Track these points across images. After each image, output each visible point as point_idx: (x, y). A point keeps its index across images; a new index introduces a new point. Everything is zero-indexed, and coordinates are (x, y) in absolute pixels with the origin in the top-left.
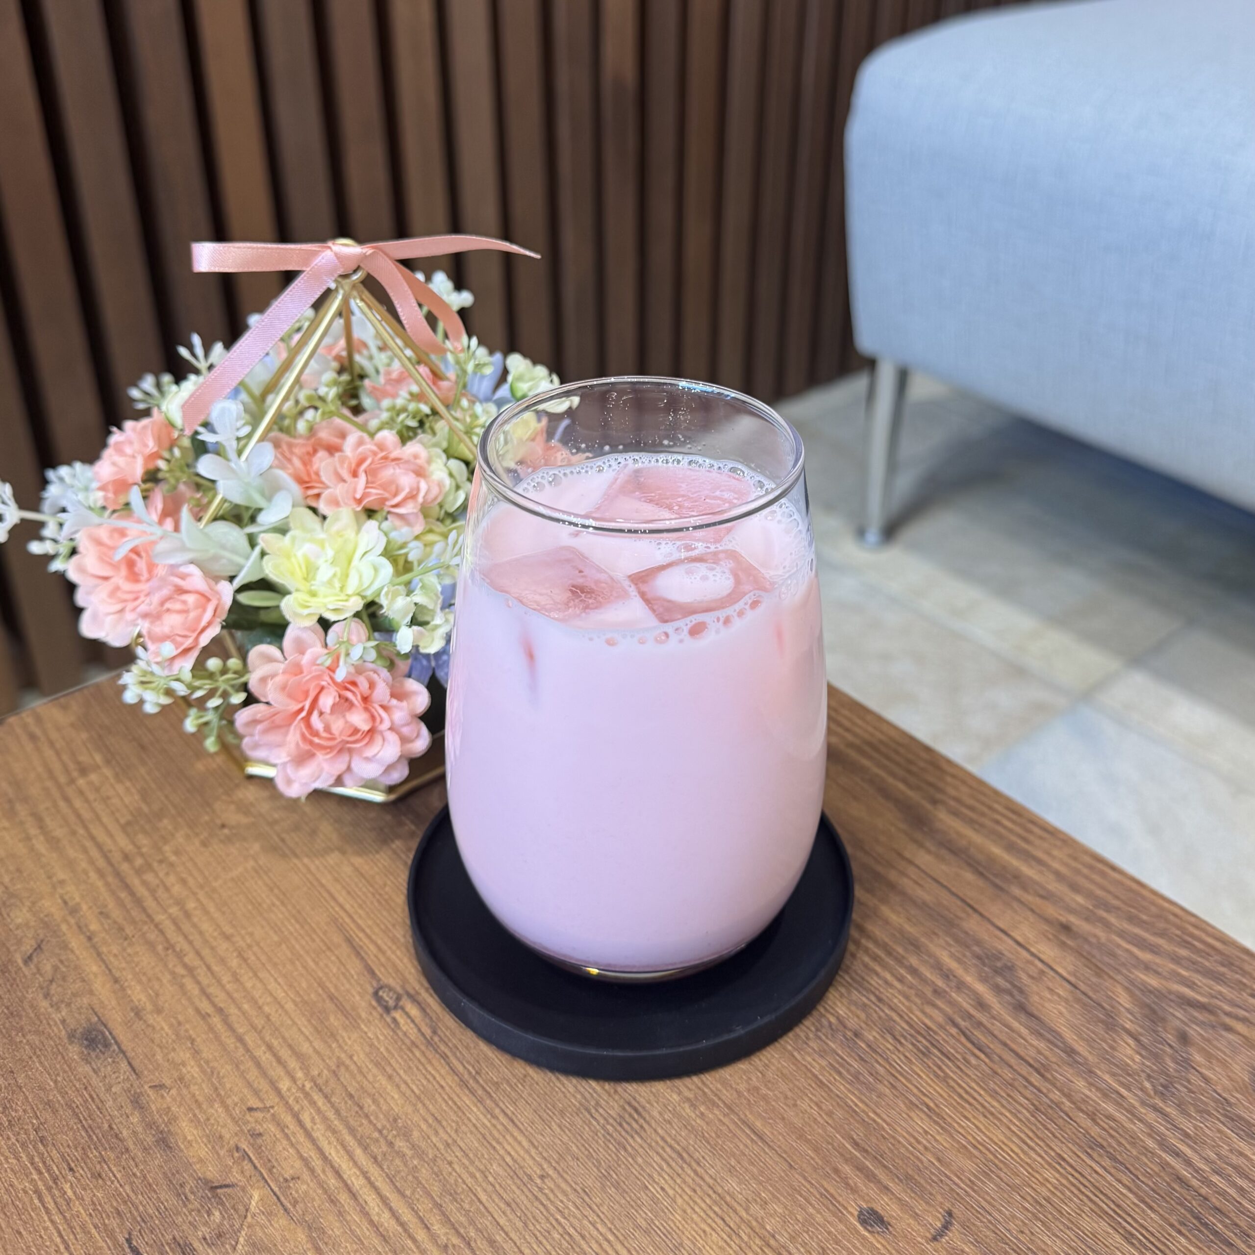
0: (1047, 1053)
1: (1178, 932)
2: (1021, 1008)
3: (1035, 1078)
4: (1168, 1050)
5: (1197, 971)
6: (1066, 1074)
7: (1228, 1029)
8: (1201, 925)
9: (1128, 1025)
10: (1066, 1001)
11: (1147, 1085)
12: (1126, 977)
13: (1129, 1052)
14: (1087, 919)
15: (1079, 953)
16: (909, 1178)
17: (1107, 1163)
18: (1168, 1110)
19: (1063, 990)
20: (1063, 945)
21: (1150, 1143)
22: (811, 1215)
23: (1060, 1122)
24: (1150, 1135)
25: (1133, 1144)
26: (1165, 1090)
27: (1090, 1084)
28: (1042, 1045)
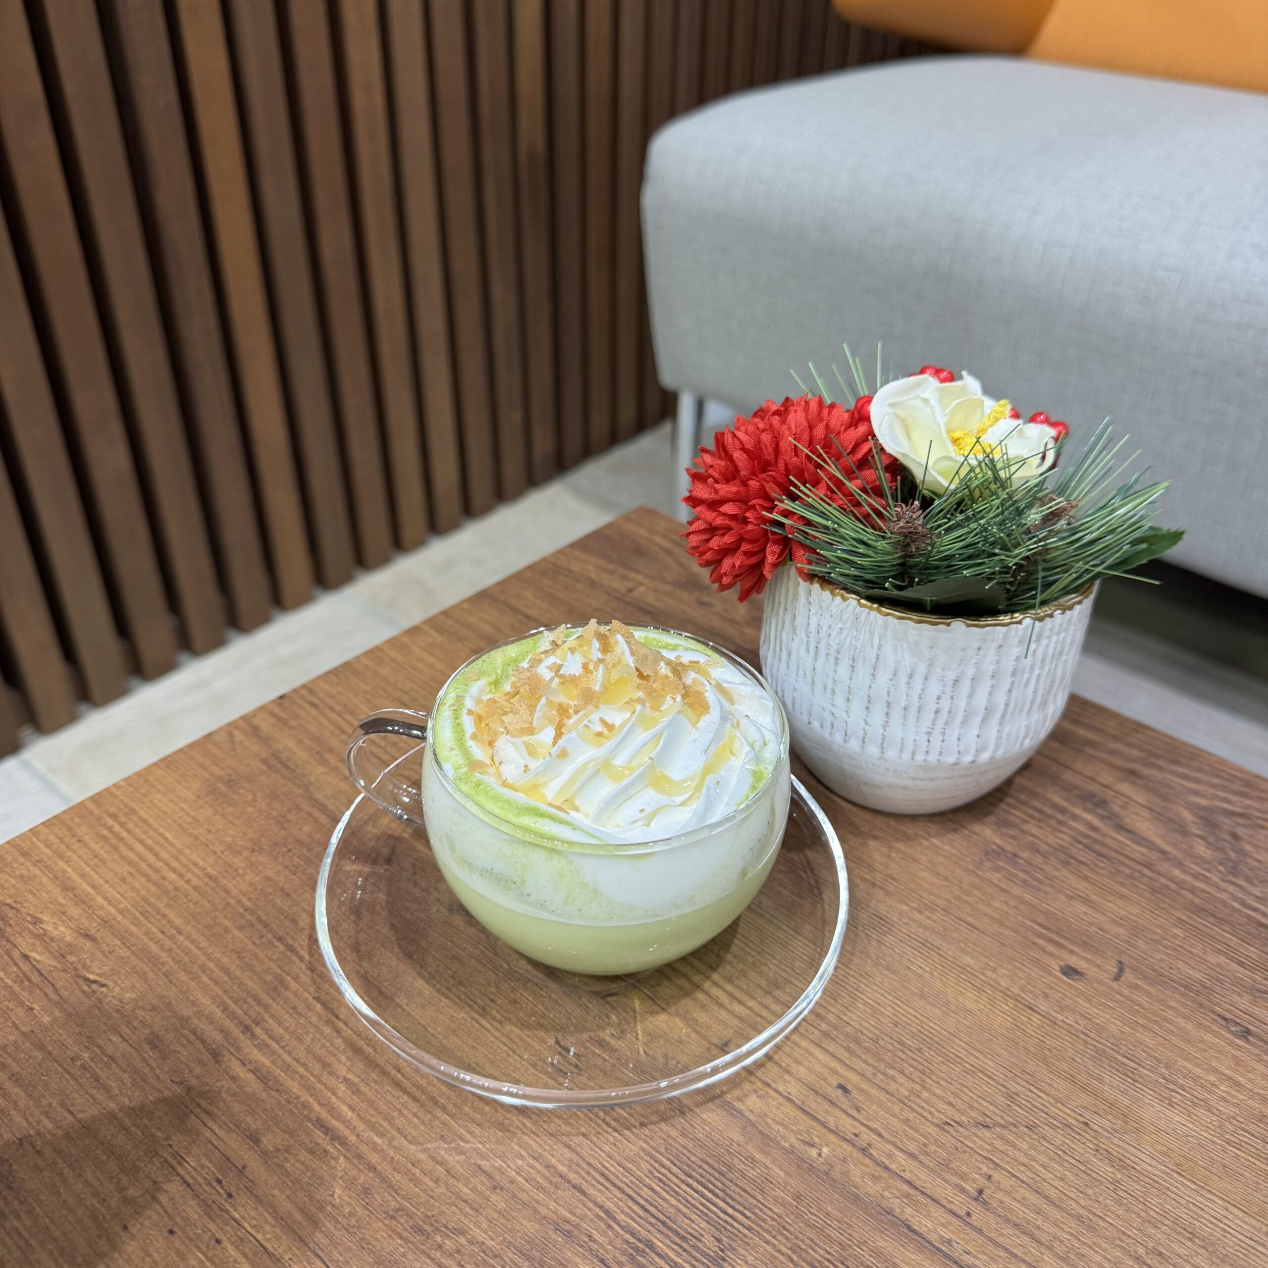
0: (1148, 854)
1: (1210, 769)
2: (1121, 827)
3: (1146, 871)
4: (1226, 844)
5: (1230, 792)
6: (1164, 866)
7: (1262, 827)
9: (1195, 831)
10: (1149, 820)
11: (1221, 868)
12: (1184, 800)
13: (1202, 848)
14: (1145, 765)
15: (1146, 788)
16: (1085, 943)
17: (1212, 920)
18: (1241, 883)
19: (1145, 813)
20: (1135, 784)
21: (1235, 905)
22: (1028, 973)
23: (1172, 897)
24: (1235, 900)
25: (1225, 906)
26: (1234, 870)
27: (1184, 872)
28: (1143, 850)
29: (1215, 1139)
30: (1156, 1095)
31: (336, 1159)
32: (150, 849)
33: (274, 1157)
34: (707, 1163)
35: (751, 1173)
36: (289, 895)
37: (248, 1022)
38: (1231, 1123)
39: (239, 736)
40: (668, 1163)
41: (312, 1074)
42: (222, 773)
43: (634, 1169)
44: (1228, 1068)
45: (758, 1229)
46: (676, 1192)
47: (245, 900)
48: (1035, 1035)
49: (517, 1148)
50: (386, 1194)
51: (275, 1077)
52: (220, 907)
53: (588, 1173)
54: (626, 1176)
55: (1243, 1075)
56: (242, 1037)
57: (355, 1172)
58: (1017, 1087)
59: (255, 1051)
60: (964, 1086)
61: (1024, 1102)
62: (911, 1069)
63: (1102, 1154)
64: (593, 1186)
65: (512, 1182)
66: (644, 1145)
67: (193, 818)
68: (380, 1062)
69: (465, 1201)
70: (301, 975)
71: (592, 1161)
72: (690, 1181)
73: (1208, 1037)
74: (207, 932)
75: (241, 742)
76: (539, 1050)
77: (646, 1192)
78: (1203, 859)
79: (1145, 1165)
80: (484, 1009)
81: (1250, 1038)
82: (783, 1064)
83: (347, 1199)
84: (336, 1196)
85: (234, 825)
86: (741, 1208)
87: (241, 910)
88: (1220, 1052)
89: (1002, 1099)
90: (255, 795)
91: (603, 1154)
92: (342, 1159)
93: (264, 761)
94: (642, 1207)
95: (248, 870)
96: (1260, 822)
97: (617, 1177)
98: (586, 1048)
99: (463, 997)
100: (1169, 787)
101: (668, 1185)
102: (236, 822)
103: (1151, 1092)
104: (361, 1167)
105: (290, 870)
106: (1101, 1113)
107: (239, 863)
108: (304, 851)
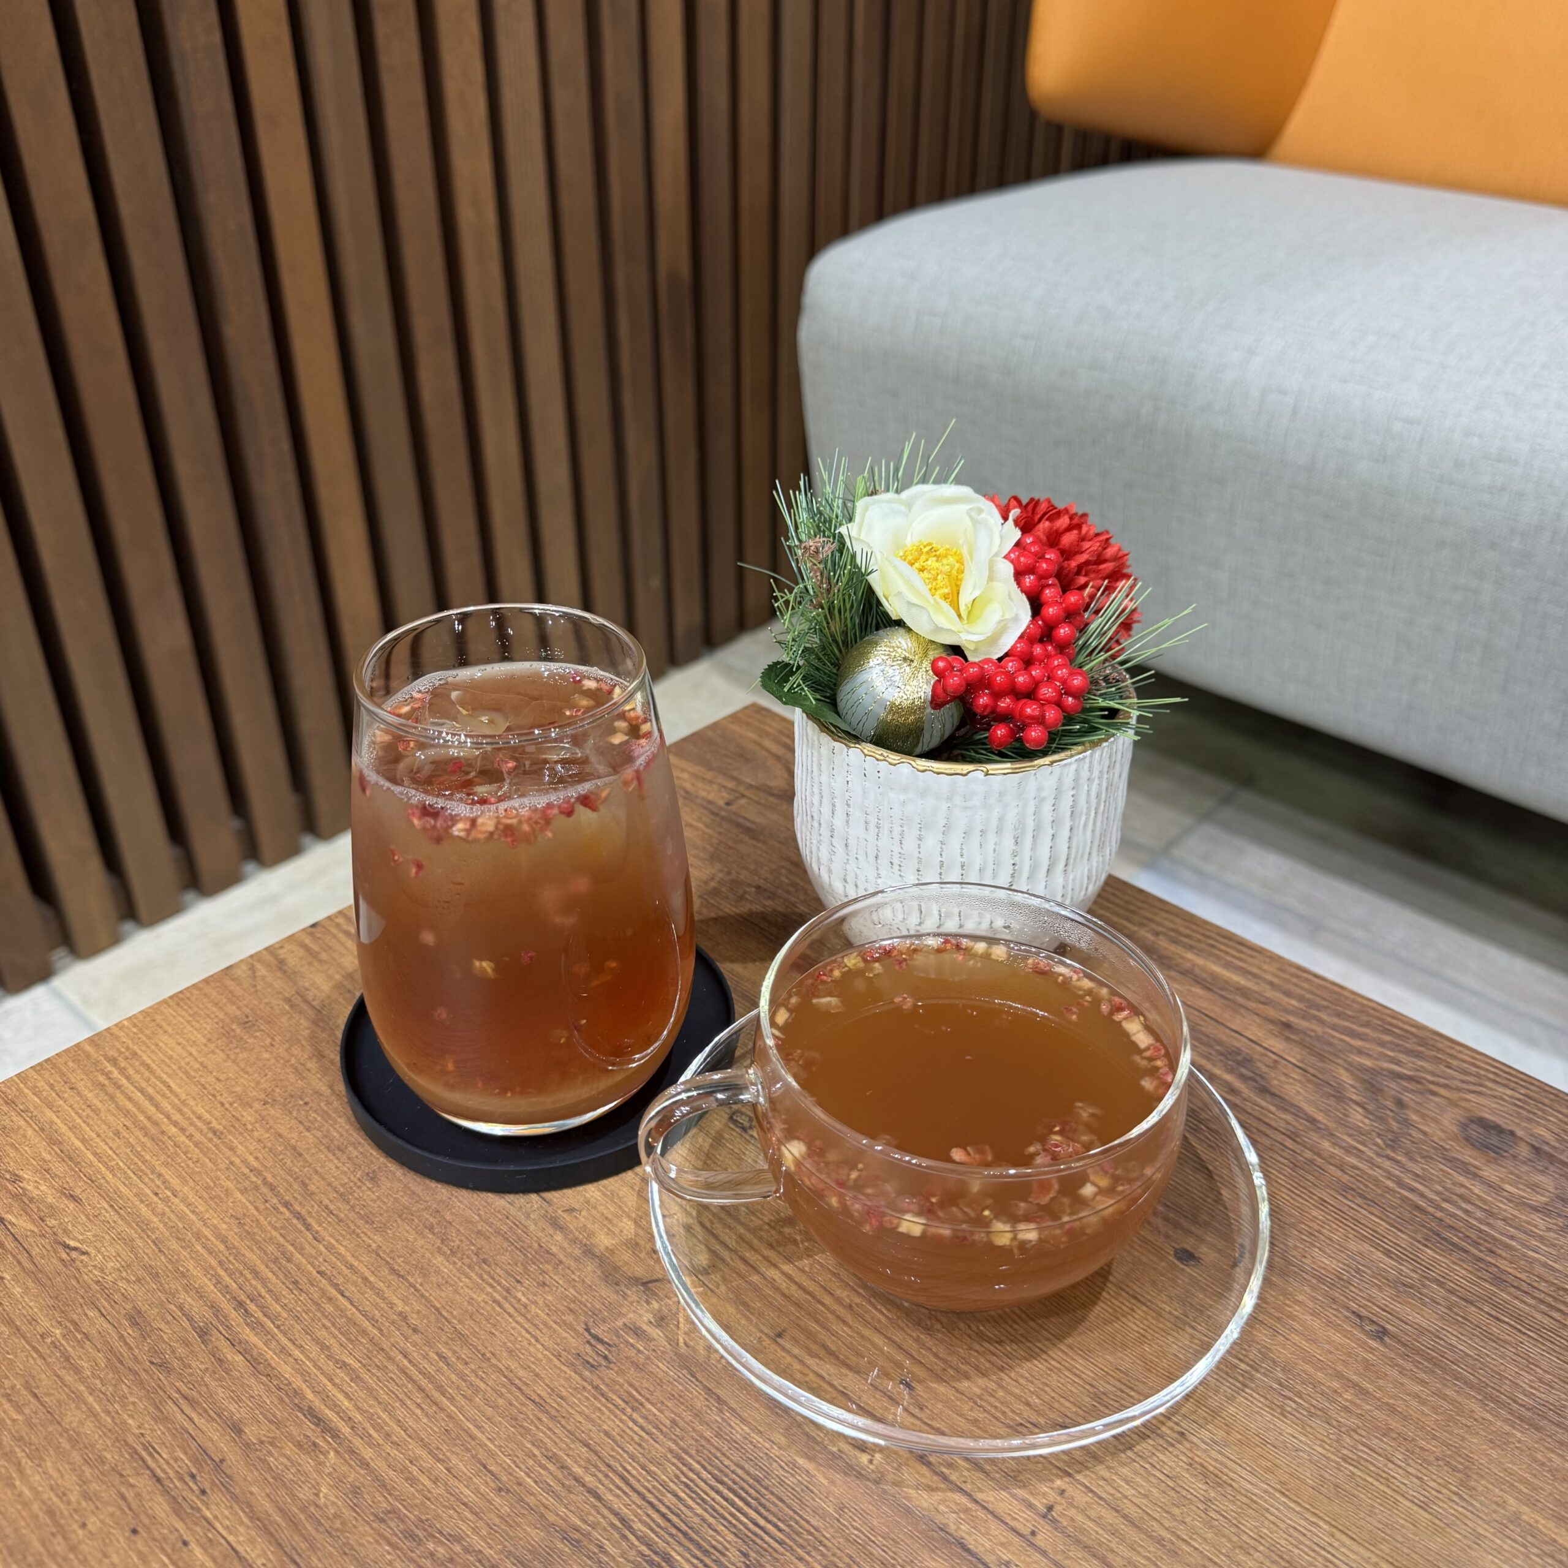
0: (1294, 1123)
1: (1379, 1023)
2: (1264, 1091)
3: (1289, 1143)
4: (1388, 1112)
5: (1400, 1051)
6: (1313, 1138)
7: (1434, 1093)
8: (1396, 1015)
9: (1354, 1097)
10: (1300, 1082)
11: (1379, 1141)
12: (1345, 1060)
13: (1360, 1117)
14: (1303, 1018)
15: (1302, 1044)
17: (1359, 1201)
18: (1399, 1158)
19: (1296, 1075)
20: (1288, 1039)
21: (1390, 1184)
23: (1316, 1174)
24: (1389, 1178)
25: (1377, 1185)
26: (1394, 1143)
27: (1334, 1144)
28: (1289, 1117)
29: (1330, 1455)
30: (1267, 1403)
31: (325, 1454)
32: (151, 1099)
33: (257, 1450)
34: (742, 1468)
35: (790, 1481)
36: (300, 1155)
37: (243, 1297)
38: (1350, 1436)
39: (262, 970)
40: (697, 1467)
41: (309, 1359)
42: (238, 1013)
43: (659, 1472)
44: (1355, 1373)
45: (791, 1543)
46: (703, 1499)
47: (251, 1159)
48: (1136, 1329)
49: (529, 1446)
50: (377, 1494)
51: (266, 1360)
52: (222, 1166)
53: (607, 1476)
54: (648, 1481)
55: (1371, 1382)
56: (233, 1314)
57: (345, 1468)
58: (1107, 1386)
59: (247, 1331)
60: (1047, 1385)
62: (988, 1365)
63: (1195, 1469)
64: (611, 1490)
65: (520, 1484)
66: (674, 1447)
67: (202, 1064)
68: (385, 1347)
69: (464, 1504)
70: (307, 1246)
71: (612, 1463)
72: (720, 1487)
73: (1338, 1338)
74: (205, 1195)
75: (263, 978)
76: (565, 1338)
77: (669, 1499)
78: (1359, 1130)
79: (1243, 1482)
80: (508, 1291)
81: (1386, 1339)
82: (841, 1357)
83: (333, 1499)
84: (321, 1495)
85: (247, 1073)
86: (775, 1520)
87: (246, 1171)
88: (1349, 1354)
89: (1088, 1399)
90: (273, 1039)
91: (625, 1455)
92: (332, 1453)
93: (288, 1000)
94: (663, 1515)
95: (257, 1125)
96: (1432, 1087)
97: (639, 1481)
98: (618, 1336)
99: (486, 1277)
100: (1330, 1044)
101: (695, 1492)
102: (249, 1069)
103: (1262, 1400)
104: (353, 1463)
105: (305, 1127)
106: (1201, 1422)
107: (248, 1116)
108: (322, 1104)
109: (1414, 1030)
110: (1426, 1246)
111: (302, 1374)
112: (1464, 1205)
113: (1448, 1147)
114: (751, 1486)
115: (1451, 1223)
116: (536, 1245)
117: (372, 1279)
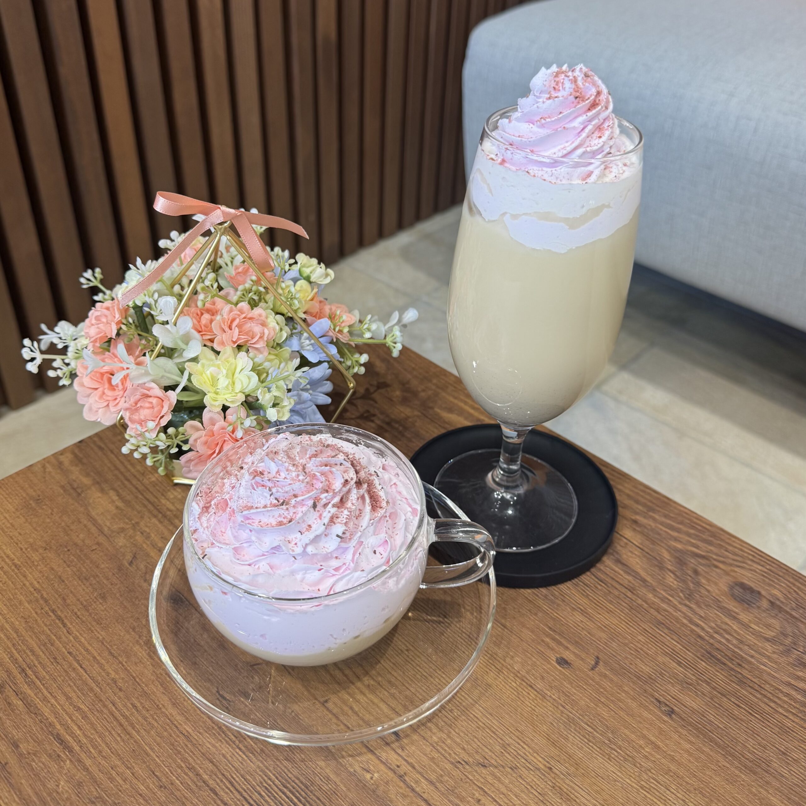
0: (633, 582)
1: (689, 522)
3: (629, 594)
4: (688, 577)
5: (699, 540)
6: (643, 591)
7: (716, 567)
8: (699, 518)
9: (670, 567)
10: (639, 556)
11: (681, 595)
12: (666, 544)
13: (671, 580)
14: (645, 517)
17: (666, 631)
18: (692, 605)
19: (637, 552)
20: (634, 530)
21: (685, 621)
22: (534, 662)
23: (643, 614)
24: (685, 618)
25: (677, 622)
26: (690, 597)
27: (655, 596)
28: (630, 578)
29: (633, 784)
30: (601, 752)
31: (64, 762)
33: (26, 758)
34: (298, 779)
35: (325, 788)
36: (63, 581)
37: (25, 666)
38: (647, 774)
39: (49, 468)
40: (273, 777)
41: (59, 704)
42: (34, 494)
43: (251, 780)
44: (653, 736)
46: (275, 797)
47: (35, 583)
48: (530, 705)
49: (179, 761)
50: (91, 787)
51: (35, 704)
52: (19, 587)
53: (222, 781)
54: (245, 784)
55: (662, 741)
56: (19, 676)
57: (75, 771)
58: (510, 740)
59: (26, 686)
60: (476, 737)
61: (512, 751)
62: (443, 724)
63: (556, 790)
64: (223, 789)
65: (172, 784)
66: (261, 765)
67: (11, 524)
68: (103, 699)
69: (141, 795)
70: (63, 637)
71: (225, 773)
72: (285, 790)
73: (646, 714)
74: (8, 604)
75: (50, 473)
77: (256, 796)
78: (670, 588)
79: (583, 800)
81: (673, 716)
82: (361, 715)
83: (67, 788)
84: (60, 786)
85: (36, 530)
87: (32, 590)
88: (650, 724)
89: (498, 748)
90: (53, 510)
91: (233, 769)
92: (68, 762)
93: (63, 487)
95: (40, 563)
96: (715, 562)
97: (239, 784)
100: (659, 534)
101: (270, 792)
102: (39, 529)
103: (598, 750)
104: (79, 768)
105: (67, 564)
106: (562, 761)
107: (36, 557)
108: (78, 551)
109: (708, 527)
110: (702, 660)
111: (55, 714)
112: (727, 636)
113: (720, 600)
114: (302, 790)
115: (718, 647)
116: (192, 640)
117: (98, 658)
